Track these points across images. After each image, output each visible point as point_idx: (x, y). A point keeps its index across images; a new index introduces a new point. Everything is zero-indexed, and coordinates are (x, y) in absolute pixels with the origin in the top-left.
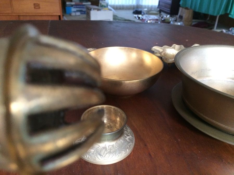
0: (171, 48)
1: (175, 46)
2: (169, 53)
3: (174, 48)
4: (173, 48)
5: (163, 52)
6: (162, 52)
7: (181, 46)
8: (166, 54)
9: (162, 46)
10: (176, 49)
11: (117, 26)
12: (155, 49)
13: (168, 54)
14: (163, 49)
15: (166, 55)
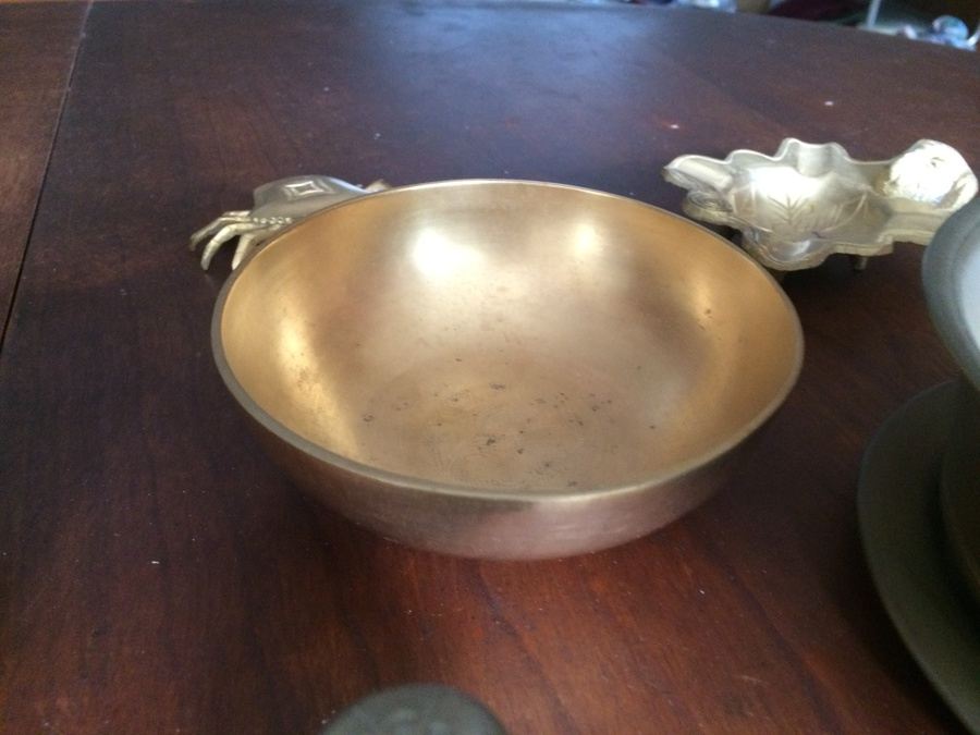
0: (777, 163)
1: (795, 147)
2: (764, 195)
3: (793, 162)
4: (785, 162)
5: (734, 191)
6: (727, 190)
7: (829, 149)
8: (746, 200)
9: (722, 156)
10: (802, 170)
11: (450, 28)
12: (684, 170)
13: (759, 200)
14: (734, 171)
15: (749, 204)
